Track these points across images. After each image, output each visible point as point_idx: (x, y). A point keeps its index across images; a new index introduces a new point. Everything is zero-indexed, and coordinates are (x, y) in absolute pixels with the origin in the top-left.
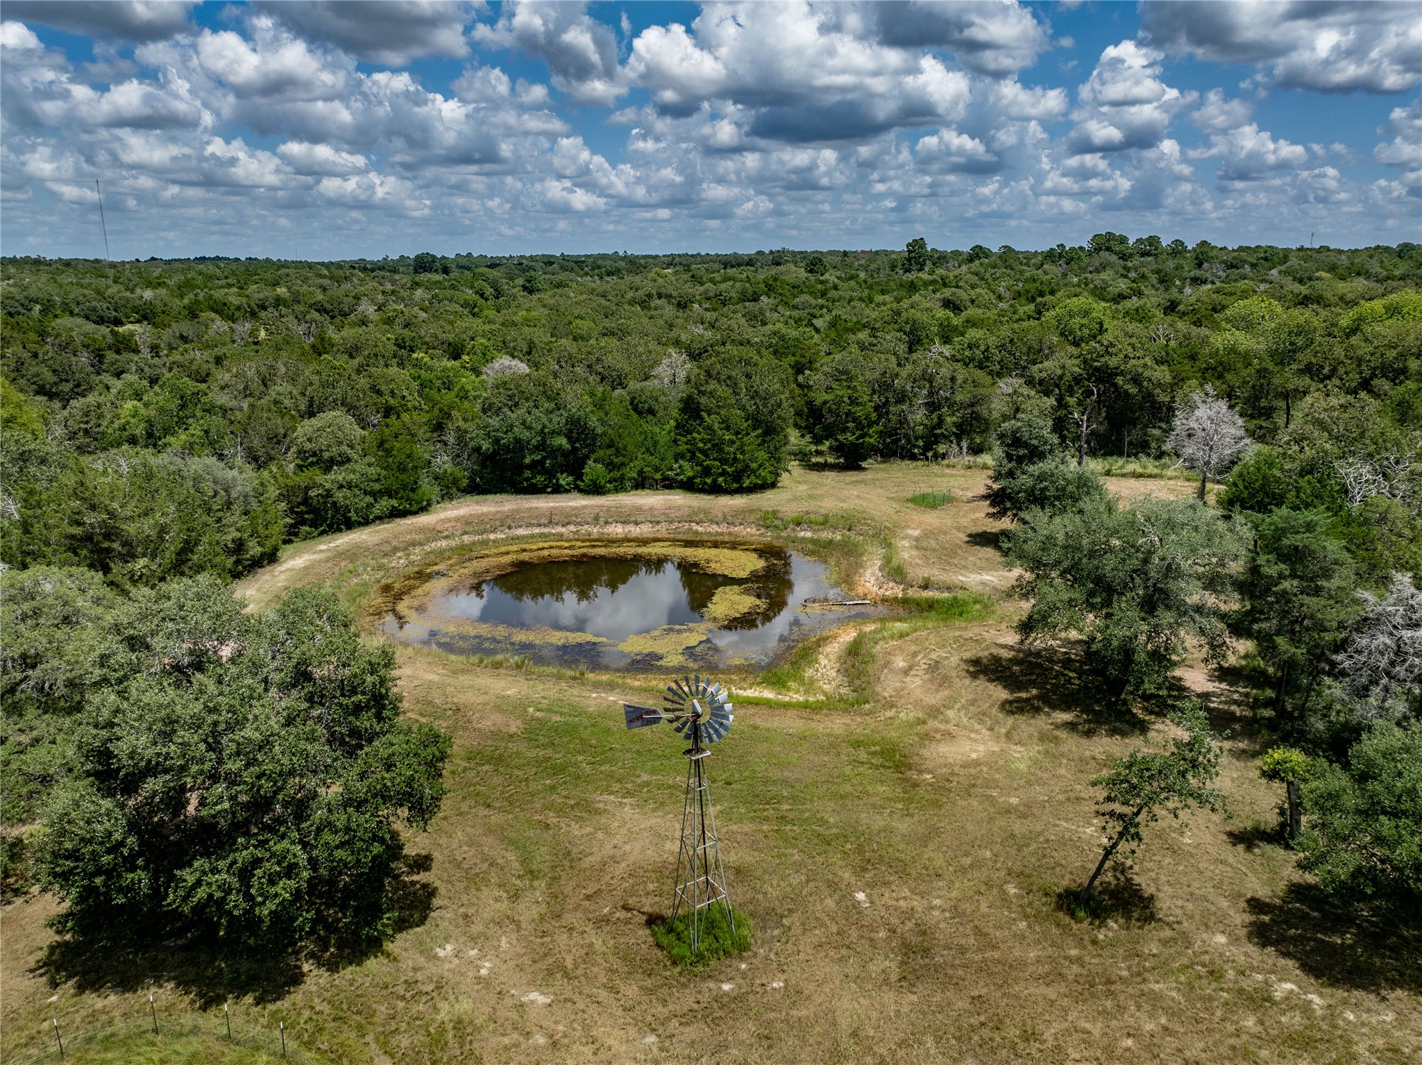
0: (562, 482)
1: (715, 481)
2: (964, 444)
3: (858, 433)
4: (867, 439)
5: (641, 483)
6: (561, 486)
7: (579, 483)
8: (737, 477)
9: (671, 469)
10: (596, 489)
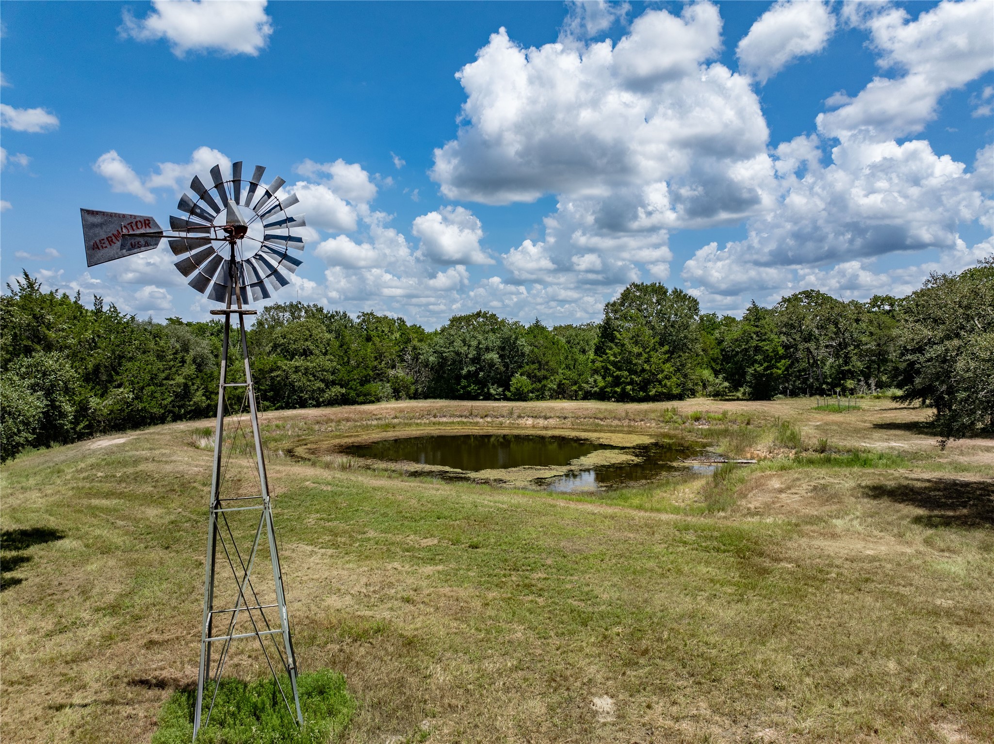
0: (492, 391)
1: (623, 389)
2: (872, 381)
3: (766, 365)
4: (775, 370)
5: (561, 393)
6: (491, 394)
7: (507, 393)
8: (644, 386)
9: (587, 383)
10: (520, 396)
